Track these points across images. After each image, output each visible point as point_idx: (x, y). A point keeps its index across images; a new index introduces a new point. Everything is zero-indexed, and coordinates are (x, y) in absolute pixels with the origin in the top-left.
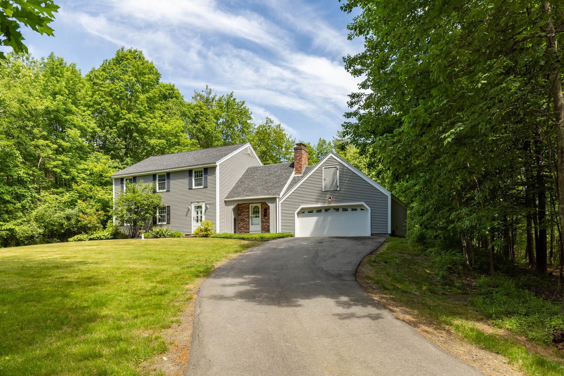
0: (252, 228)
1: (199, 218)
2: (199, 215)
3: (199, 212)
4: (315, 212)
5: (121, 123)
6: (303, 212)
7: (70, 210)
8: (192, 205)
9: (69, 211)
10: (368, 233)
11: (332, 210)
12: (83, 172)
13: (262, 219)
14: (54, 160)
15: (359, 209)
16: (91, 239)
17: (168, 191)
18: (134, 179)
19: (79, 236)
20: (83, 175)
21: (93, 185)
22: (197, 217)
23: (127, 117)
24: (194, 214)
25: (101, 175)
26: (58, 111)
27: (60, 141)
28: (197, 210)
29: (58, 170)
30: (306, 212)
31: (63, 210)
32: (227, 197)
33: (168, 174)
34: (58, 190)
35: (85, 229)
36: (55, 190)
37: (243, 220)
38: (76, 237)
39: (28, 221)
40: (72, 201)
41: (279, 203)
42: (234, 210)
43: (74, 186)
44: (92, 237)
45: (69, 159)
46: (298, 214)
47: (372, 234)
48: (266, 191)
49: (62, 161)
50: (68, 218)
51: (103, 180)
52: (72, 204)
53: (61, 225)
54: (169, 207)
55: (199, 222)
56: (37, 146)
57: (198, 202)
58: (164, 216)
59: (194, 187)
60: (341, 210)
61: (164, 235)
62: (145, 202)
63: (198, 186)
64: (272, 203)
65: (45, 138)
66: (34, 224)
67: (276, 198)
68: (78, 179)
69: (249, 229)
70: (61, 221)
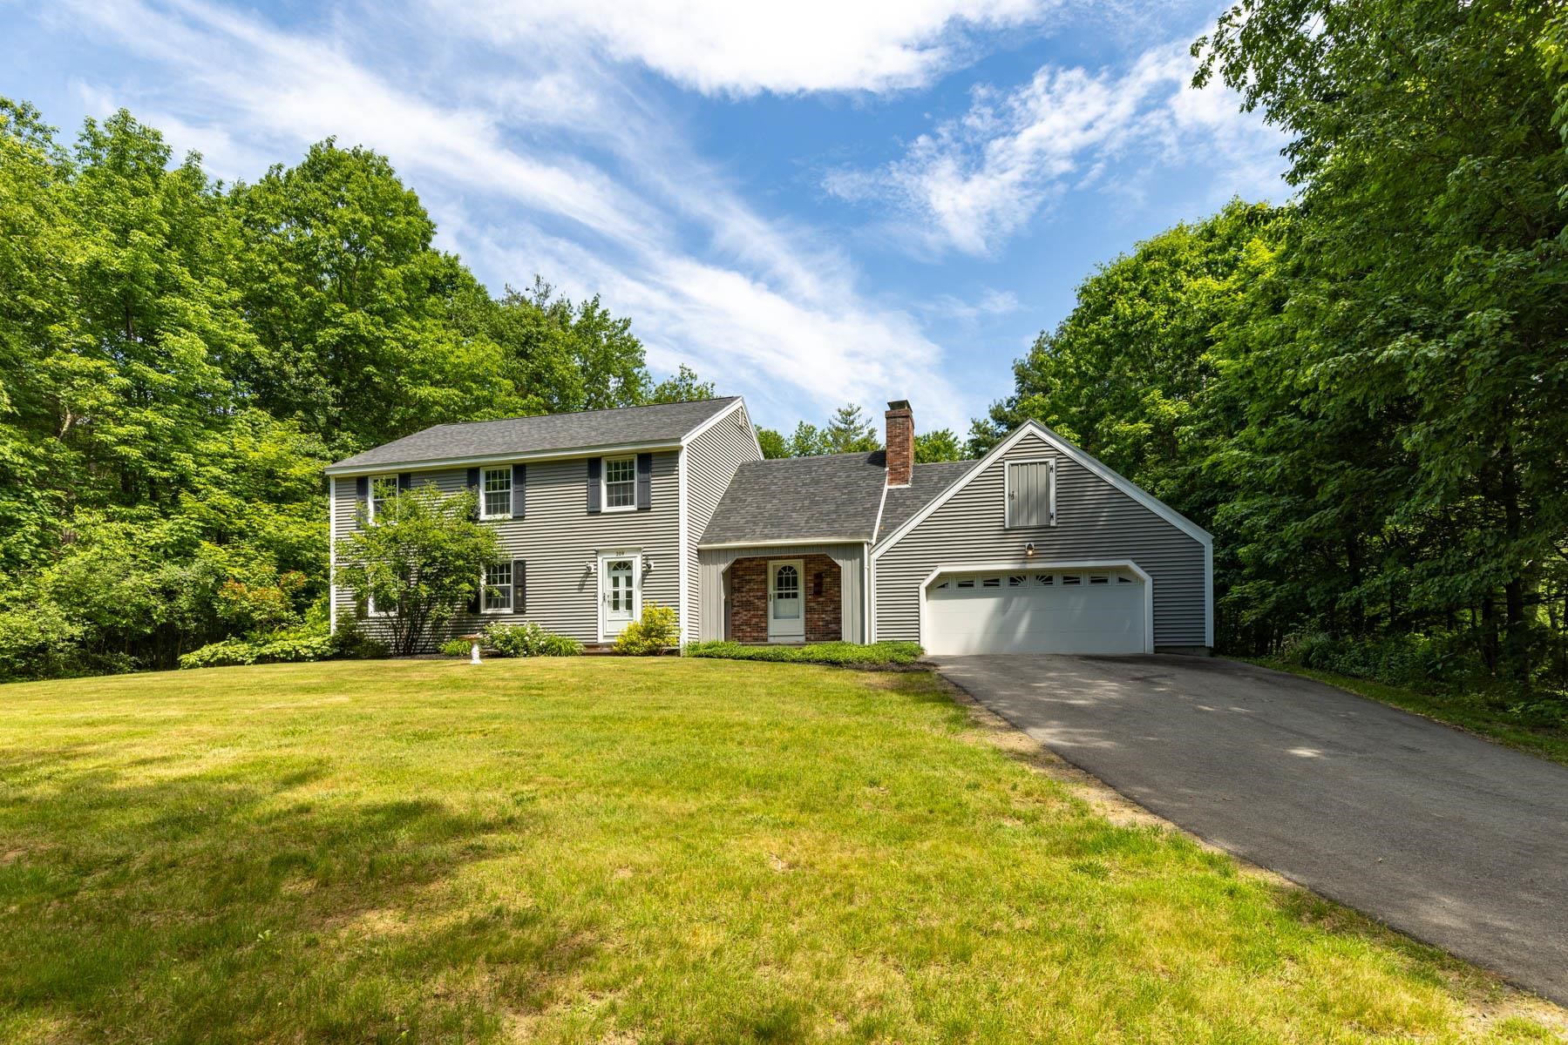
0: (775, 627)
1: (623, 597)
2: (622, 588)
3: (622, 581)
4: (978, 584)
5: (327, 335)
6: (942, 586)
7: (176, 567)
8: (600, 559)
9: (171, 571)
10: (1147, 646)
11: (1031, 582)
12: (214, 463)
13: (807, 602)
14: (119, 422)
15: (1113, 579)
16: (262, 660)
17: (519, 517)
18: (405, 480)
19: (220, 649)
20: (216, 471)
21: (248, 500)
22: (616, 594)
23: (347, 322)
24: (604, 585)
25: (270, 474)
26: (134, 276)
27: (138, 366)
28: (615, 574)
29: (135, 453)
30: (953, 586)
31: (151, 569)
32: (704, 540)
33: (520, 470)
34: (134, 512)
35: (240, 627)
36: (125, 511)
37: (747, 605)
38: (206, 651)
39: (29, 600)
40: (181, 541)
41: (872, 557)
42: (725, 574)
43: (187, 500)
44: (266, 650)
45: (170, 423)
46: (928, 589)
47: (1157, 649)
48: (824, 526)
49: (148, 425)
50: (169, 593)
51: (278, 485)
52: (182, 551)
53: (145, 613)
54: (521, 564)
55: (622, 608)
56: (58, 376)
57: (621, 552)
58: (504, 591)
59: (605, 508)
60: (1058, 580)
63: (618, 504)
64: (850, 558)
65: (87, 351)
66: (53, 609)
67: (861, 545)
68: (197, 482)
69: (765, 629)
70: (143, 600)
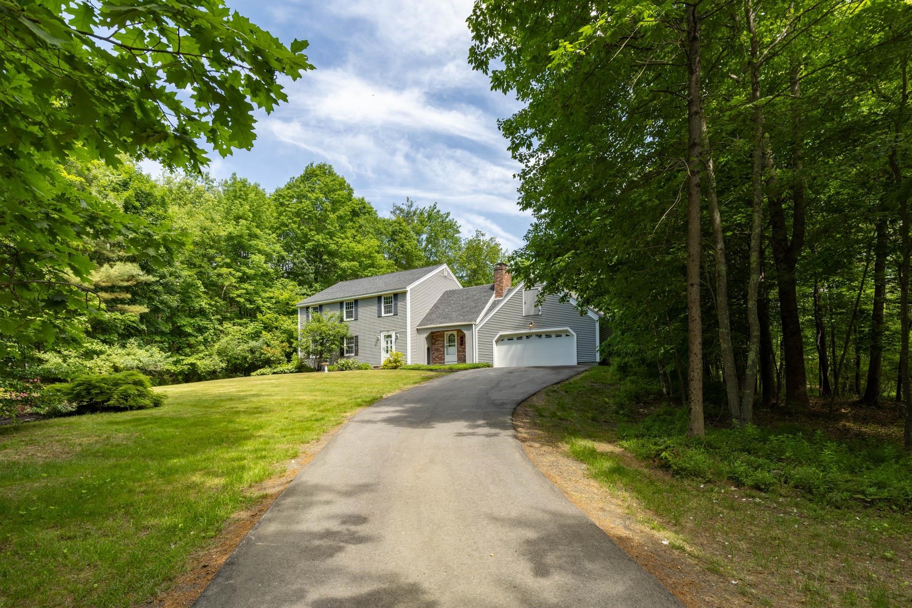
0: (448, 358)
1: (389, 348)
2: (389, 345)
3: (389, 342)
4: (515, 339)
5: (309, 245)
6: (501, 340)
7: (254, 342)
8: (381, 334)
9: (252, 344)
10: (575, 363)
11: (534, 336)
12: (268, 301)
13: (458, 348)
14: (237, 289)
15: (564, 335)
16: (274, 373)
17: (356, 320)
18: (320, 308)
19: (262, 370)
20: (269, 304)
21: (279, 314)
22: (387, 347)
23: (316, 239)
24: (383, 344)
25: (288, 304)
26: (241, 236)
27: (243, 268)
28: (387, 339)
29: (242, 300)
30: (506, 340)
31: (247, 342)
32: (420, 325)
33: (356, 301)
34: (242, 321)
35: (268, 363)
36: (239, 321)
37: (437, 350)
38: (258, 371)
39: (210, 355)
40: (256, 332)
41: (476, 330)
42: (427, 338)
43: (259, 316)
44: (275, 371)
45: (253, 287)
46: (497, 342)
47: (578, 363)
48: (461, 318)
49: (246, 289)
50: (252, 351)
51: (290, 308)
52: (256, 335)
53: (245, 358)
54: (357, 337)
55: (389, 352)
56: (219, 275)
57: (388, 331)
58: (352, 347)
59: (383, 315)
60: (544, 336)
61: (350, 368)
62: (331, 332)
63: (388, 313)
64: (468, 331)
65: (228, 266)
66: (216, 358)
67: (471, 325)
68: (263, 309)
69: (444, 359)
70: (244, 354)
